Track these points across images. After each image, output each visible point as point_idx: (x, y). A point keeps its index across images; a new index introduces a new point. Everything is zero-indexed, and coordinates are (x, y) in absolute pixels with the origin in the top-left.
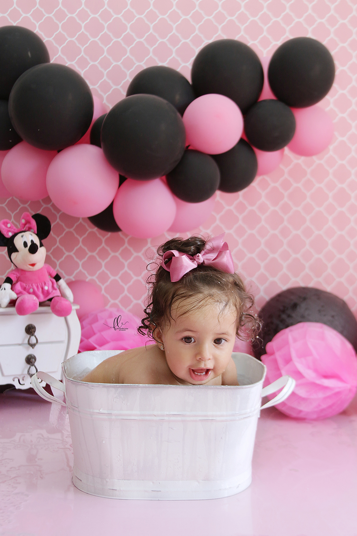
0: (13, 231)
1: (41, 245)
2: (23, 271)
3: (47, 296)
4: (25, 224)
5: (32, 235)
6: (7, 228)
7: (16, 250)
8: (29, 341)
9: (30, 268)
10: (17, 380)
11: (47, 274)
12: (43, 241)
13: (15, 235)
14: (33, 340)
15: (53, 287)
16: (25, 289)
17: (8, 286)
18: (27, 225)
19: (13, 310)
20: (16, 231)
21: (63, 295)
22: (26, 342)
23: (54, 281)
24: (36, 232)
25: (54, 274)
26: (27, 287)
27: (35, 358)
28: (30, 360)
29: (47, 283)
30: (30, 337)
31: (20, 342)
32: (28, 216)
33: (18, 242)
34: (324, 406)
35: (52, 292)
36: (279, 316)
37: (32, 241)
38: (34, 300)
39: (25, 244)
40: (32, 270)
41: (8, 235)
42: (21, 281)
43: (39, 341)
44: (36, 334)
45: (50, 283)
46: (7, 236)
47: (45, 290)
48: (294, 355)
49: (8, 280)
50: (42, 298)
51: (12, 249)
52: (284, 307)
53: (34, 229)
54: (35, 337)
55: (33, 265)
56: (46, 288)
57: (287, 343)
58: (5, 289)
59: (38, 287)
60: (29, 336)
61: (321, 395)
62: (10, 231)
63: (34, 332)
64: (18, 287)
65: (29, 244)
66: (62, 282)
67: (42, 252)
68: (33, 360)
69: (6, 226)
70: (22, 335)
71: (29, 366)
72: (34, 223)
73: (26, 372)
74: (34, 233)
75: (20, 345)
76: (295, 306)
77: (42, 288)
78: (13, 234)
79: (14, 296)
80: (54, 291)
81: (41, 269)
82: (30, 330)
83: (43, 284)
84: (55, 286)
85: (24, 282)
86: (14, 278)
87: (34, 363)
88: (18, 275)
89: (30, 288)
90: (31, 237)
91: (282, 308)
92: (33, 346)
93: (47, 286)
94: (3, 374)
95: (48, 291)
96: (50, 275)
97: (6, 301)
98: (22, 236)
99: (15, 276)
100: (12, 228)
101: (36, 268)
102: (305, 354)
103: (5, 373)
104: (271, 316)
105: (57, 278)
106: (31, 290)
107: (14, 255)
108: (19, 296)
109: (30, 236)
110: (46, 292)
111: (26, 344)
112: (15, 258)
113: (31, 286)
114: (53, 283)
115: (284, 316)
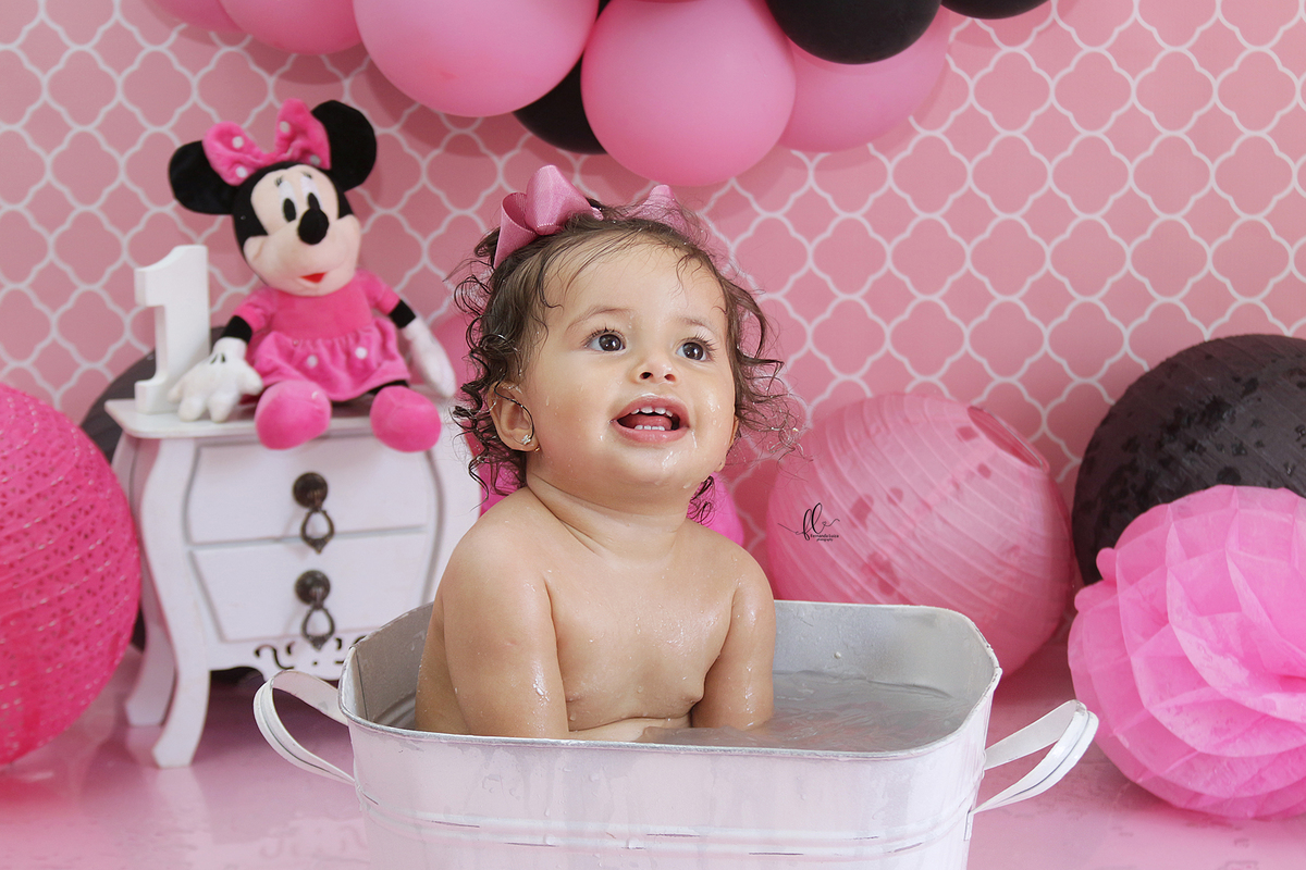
0: (253, 163)
1: (344, 209)
2: (286, 296)
3: (363, 381)
4: (288, 140)
5: (310, 177)
6: (230, 153)
7: (260, 230)
8: (304, 528)
9: (307, 288)
10: (267, 654)
11: (365, 303)
12: (349, 194)
13: (258, 175)
14: (319, 526)
15: (384, 347)
16: (289, 356)
17: (233, 347)
18: (299, 143)
19: (248, 427)
20: (260, 162)
21: (415, 377)
22: (296, 530)
23: (390, 326)
24: (328, 166)
25: (391, 305)
26: (299, 351)
27: (324, 584)
28: (312, 589)
29: (363, 334)
30: (308, 516)
31: (277, 531)
32: (299, 109)
33: (267, 199)
34: (1275, 782)
35: (379, 365)
36: (1160, 445)
37: (312, 199)
38: (314, 402)
39: (289, 209)
40: (313, 293)
41: (234, 175)
42: (280, 329)
43: (338, 527)
44: (327, 505)
45: (376, 335)
46: (231, 181)
47: (356, 359)
48: (1175, 600)
49: (237, 328)
50: (348, 390)
51: (249, 226)
52: (1178, 412)
53: (319, 155)
54: (325, 513)
55: (316, 278)
56: (361, 353)
57: (1158, 560)
58: (224, 360)
59: (332, 349)
60: (304, 511)
61: (1263, 747)
62: (238, 162)
63: (323, 497)
64: (269, 349)
65: (302, 208)
66: (417, 330)
67: (344, 233)
68: (319, 591)
69: (230, 146)
70: (284, 511)
71: (306, 608)
72: (318, 132)
73: (296, 629)
74: (321, 169)
75: (277, 540)
76: (1214, 410)
77: (349, 354)
78: (252, 171)
79: (253, 382)
80: (387, 364)
81: (346, 288)
82: (310, 491)
83: (351, 341)
84: (393, 346)
85: (288, 334)
86: (253, 319)
87: (324, 596)
88: (271, 310)
89: (308, 354)
90: (306, 184)
91: (1170, 417)
92: (317, 544)
93: (363, 346)
94: (221, 635)
95: (365, 362)
96: (377, 305)
97: (225, 400)
98: (279, 182)
99: (258, 311)
100: (249, 152)
101: (326, 287)
102: (1215, 601)
103: (231, 631)
104: (1131, 445)
105: (402, 315)
106: (312, 362)
107: (253, 244)
108: (270, 380)
109: (306, 179)
110: (359, 366)
111: (294, 537)
112: (258, 255)
113: (311, 348)
114: (384, 334)
115: (1174, 447)
